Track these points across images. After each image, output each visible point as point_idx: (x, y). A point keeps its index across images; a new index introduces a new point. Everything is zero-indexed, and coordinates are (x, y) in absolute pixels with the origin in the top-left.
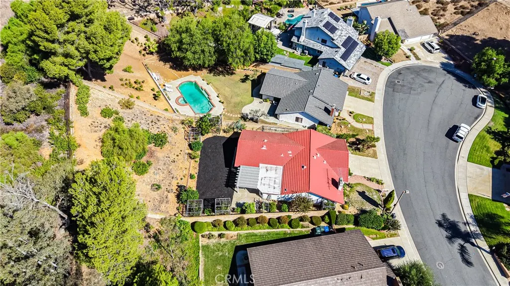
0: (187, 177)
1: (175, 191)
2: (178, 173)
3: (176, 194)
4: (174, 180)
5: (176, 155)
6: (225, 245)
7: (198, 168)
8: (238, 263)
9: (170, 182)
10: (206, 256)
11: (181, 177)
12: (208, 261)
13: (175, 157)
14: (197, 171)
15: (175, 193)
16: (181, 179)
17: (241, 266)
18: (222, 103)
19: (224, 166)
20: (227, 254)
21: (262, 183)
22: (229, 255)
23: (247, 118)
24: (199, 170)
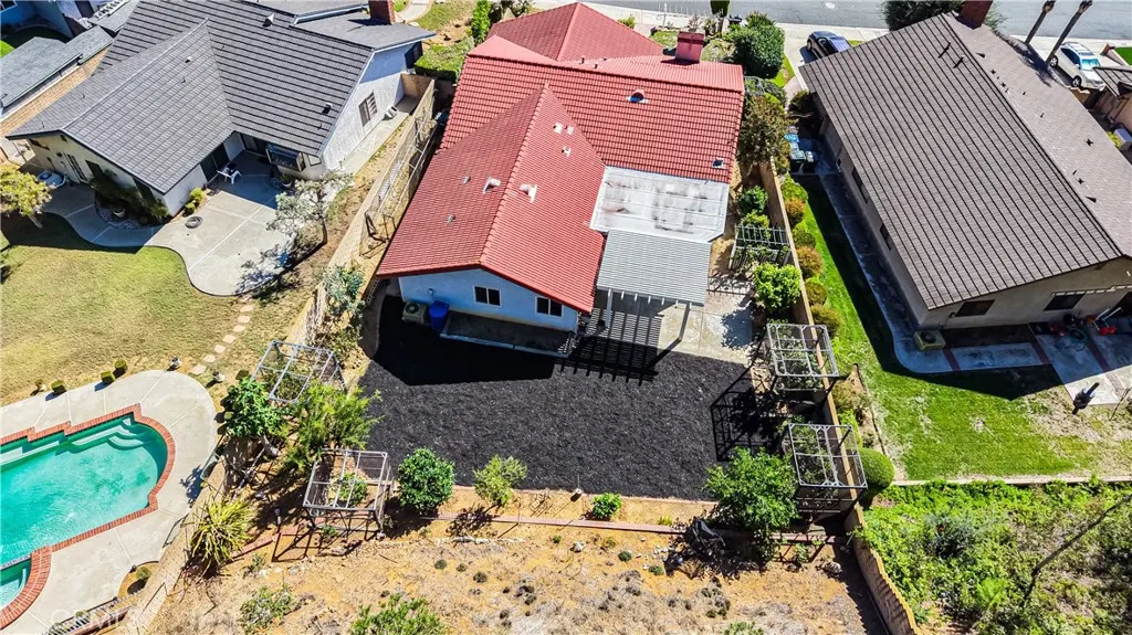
0: (605, 534)
1: (706, 583)
2: (596, 573)
3: (720, 576)
4: (643, 588)
5: (481, 587)
6: (887, 404)
7: (547, 491)
8: (944, 367)
9: (661, 606)
10: (950, 466)
11: (614, 559)
12: (965, 460)
13: (492, 589)
14: (562, 496)
15: (715, 580)
16: (624, 557)
17: (952, 360)
18: (120, 372)
19: (541, 384)
20: (919, 399)
21: (680, 228)
22: (920, 394)
23: (278, 277)
24: (555, 487)
